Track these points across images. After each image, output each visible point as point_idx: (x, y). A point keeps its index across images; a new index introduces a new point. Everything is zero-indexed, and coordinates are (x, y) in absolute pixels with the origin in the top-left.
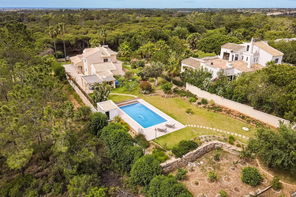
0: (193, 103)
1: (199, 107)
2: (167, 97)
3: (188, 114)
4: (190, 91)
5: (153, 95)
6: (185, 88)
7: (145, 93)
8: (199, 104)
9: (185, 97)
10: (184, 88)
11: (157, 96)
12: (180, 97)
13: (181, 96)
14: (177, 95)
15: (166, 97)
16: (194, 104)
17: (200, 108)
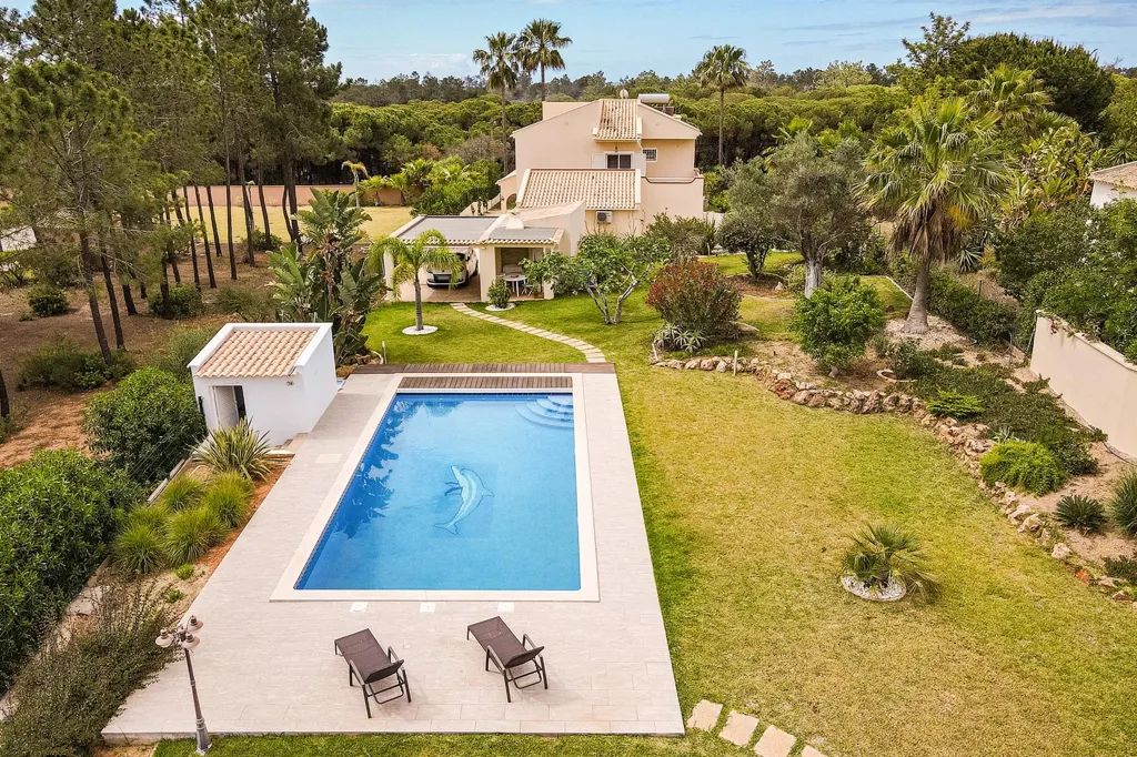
0: (1010, 495)
1: (1060, 551)
2: (812, 402)
3: (866, 594)
4: (1054, 388)
5: (722, 365)
6: (1026, 364)
7: (670, 346)
8: (1084, 518)
9: (970, 431)
10: (1019, 356)
11: (748, 380)
12: (926, 421)
13: (939, 414)
14: (904, 398)
15: (800, 397)
16: (1022, 509)
17: (1069, 565)
